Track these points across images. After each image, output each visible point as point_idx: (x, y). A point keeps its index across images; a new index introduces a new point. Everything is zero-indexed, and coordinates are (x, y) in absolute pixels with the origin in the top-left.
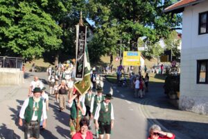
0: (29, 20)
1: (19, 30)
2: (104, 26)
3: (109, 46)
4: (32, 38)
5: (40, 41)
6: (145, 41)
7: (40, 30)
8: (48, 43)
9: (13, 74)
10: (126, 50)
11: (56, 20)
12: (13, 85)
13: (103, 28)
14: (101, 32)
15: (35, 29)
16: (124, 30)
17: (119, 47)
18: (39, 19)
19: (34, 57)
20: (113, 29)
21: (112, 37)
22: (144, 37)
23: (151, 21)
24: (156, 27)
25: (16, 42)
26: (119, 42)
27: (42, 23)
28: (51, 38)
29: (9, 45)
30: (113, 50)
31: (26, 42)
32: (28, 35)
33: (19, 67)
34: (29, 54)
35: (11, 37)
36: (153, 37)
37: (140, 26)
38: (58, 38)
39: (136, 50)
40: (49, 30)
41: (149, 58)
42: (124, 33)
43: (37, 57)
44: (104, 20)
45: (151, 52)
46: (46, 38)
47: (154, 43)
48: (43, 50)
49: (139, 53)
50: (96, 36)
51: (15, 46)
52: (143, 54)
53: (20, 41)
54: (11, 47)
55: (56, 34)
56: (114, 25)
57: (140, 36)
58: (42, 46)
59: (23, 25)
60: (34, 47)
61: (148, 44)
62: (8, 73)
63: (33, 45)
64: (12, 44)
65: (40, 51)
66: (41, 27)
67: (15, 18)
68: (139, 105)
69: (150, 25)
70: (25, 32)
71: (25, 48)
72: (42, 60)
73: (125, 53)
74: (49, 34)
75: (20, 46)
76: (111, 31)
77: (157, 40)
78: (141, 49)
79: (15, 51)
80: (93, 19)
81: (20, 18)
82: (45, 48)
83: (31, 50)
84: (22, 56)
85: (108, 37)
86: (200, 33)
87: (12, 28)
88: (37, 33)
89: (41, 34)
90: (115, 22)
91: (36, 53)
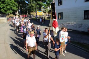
0: (7, 2)
1: (4, 5)
2: (31, 3)
3: (33, 10)
4: (9, 8)
5: (11, 9)
6: (43, 7)
7: (11, 5)
9: (4, 19)
10: (38, 10)
11: (16, 2)
12: (4, 22)
13: (31, 4)
14: (30, 5)
15: (9, 5)
16: (37, 4)
17: (36, 10)
18: (10, 2)
19: (10, 14)
20: (34, 4)
21: (34, 7)
22: (43, 6)
23: (45, 1)
24: (47, 3)
25: (3, 9)
26: (36, 8)
27: (11, 3)
28: (14, 8)
29: (1, 10)
30: (34, 11)
31: (7, 9)
32: (7, 7)
33: (5, 17)
35: (2, 8)
36: (46, 6)
37: (42, 3)
38: (17, 7)
39: (41, 10)
40: (14, 5)
41: (45, 13)
42: (37, 5)
43: (11, 14)
44: (31, 1)
45: (45, 11)
46: (13, 7)
47: (46, 8)
48: (12, 11)
49: (42, 11)
50: (29, 6)
51: (3, 11)
52: (43, 12)
53: (5, 9)
55: (16, 6)
56: (34, 3)
57: (42, 6)
59: (5, 4)
61: (45, 8)
62: (2, 19)
63: (9, 10)
64: (2, 10)
65: (11, 12)
66: (11, 4)
67: (2, 1)
68: (42, 26)
69: (45, 3)
70: (6, 6)
71: (7, 11)
72: (12, 14)
73: (38, 11)
74: (14, 6)
75: (5, 10)
76: (33, 5)
77: (47, 7)
78: (42, 10)
80: (28, 1)
81: (4, 1)
83: (9, 12)
84: (6, 13)
85: (32, 6)
86: (59, 5)
87: (2, 5)
88: (10, 6)
89: (11, 6)
90: (34, 2)
91: (10, 12)
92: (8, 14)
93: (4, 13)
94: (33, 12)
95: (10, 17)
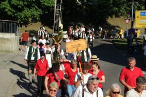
8: (46, 4)
9: (8, 40)
10: (139, 9)
12: (7, 51)
19: (30, 20)
30: (123, 10)
31: (21, 3)
33: (14, 31)
34: (26, 17)
43: (34, 20)
48: (40, 12)
51: (9, 8)
54: (5, 8)
58: (40, 7)
60: (30, 9)
63: (29, 6)
65: (37, 13)
71: (21, 10)
72: (39, 24)
73: (138, 13)
79: (9, 13)
82: (43, 9)
83: (27, 12)
84: (17, 19)
91: (32, 15)
92: (26, 23)
93: (10, 18)
94: (117, 16)
95: (31, 32)
